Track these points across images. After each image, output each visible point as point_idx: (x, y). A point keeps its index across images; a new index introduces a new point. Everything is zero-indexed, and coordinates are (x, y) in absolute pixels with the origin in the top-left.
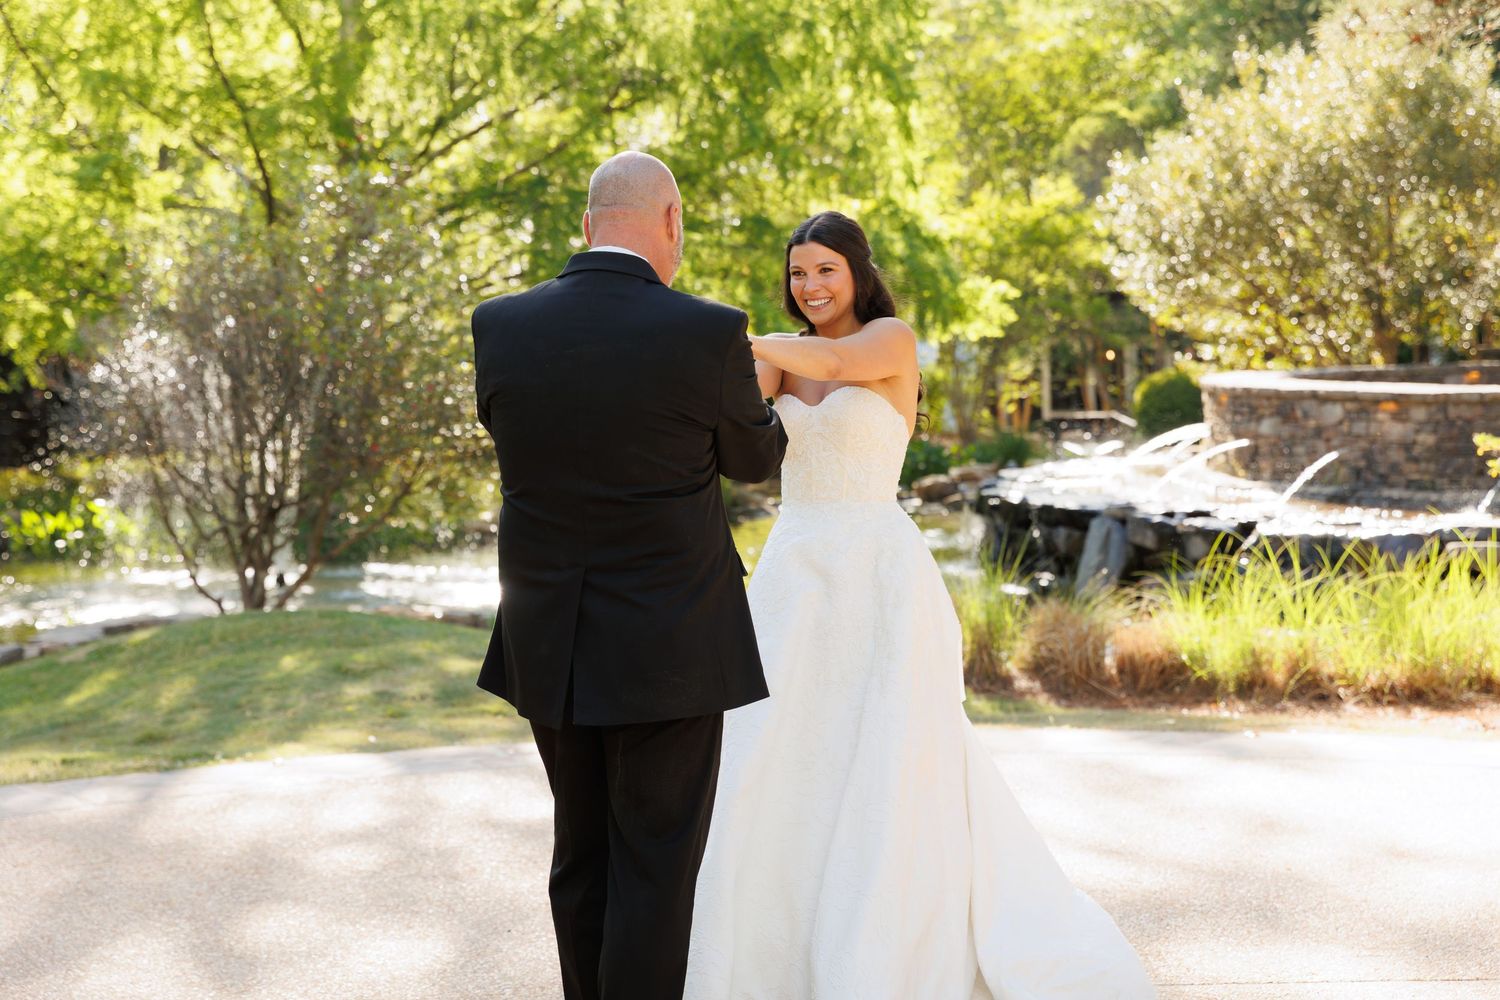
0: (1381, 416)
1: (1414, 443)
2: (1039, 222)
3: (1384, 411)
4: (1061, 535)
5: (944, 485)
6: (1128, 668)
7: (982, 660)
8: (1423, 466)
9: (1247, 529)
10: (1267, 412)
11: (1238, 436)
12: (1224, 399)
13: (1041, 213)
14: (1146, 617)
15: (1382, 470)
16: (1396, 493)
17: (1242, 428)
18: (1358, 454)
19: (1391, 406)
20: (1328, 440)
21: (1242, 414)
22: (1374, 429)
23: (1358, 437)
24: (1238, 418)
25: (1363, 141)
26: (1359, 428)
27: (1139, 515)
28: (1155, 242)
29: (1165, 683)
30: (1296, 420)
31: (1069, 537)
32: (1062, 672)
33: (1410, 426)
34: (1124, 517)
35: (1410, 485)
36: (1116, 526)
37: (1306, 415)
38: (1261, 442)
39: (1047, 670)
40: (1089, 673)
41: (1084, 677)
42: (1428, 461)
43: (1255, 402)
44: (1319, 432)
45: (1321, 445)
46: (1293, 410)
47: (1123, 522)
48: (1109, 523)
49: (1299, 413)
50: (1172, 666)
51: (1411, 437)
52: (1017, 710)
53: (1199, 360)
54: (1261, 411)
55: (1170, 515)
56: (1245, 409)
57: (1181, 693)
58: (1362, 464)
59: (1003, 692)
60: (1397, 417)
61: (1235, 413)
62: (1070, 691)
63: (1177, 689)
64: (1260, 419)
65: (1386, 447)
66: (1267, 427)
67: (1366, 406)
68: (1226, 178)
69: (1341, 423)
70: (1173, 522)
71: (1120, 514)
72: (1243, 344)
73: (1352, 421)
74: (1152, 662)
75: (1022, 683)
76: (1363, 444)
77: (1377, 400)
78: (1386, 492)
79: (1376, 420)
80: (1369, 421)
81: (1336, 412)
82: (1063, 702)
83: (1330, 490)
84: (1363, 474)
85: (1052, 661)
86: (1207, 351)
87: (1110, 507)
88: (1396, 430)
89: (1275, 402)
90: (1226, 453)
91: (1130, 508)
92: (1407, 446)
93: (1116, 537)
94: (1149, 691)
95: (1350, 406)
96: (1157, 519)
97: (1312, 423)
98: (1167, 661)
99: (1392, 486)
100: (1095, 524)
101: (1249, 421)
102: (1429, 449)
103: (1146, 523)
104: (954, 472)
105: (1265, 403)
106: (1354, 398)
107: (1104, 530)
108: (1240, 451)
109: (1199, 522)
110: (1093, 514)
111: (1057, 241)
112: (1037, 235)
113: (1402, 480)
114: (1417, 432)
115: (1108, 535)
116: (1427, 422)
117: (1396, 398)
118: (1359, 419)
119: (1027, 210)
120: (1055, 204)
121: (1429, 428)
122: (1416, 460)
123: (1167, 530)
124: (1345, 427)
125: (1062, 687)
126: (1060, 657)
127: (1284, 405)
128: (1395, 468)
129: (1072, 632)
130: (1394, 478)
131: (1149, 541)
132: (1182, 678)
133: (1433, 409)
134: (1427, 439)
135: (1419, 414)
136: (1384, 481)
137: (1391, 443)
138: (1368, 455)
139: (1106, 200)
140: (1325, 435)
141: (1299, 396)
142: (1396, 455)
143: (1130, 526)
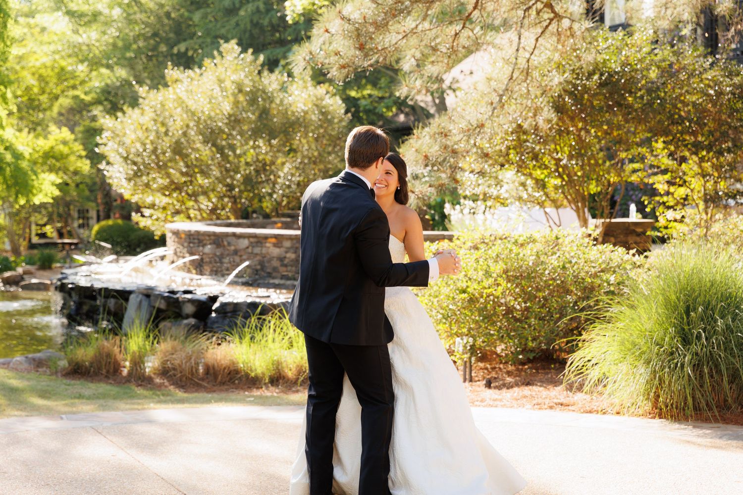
0: (268, 245)
1: (285, 257)
2: (52, 148)
3: (270, 243)
4: (112, 303)
5: (16, 276)
6: (211, 371)
7: (137, 369)
8: (289, 268)
9: (214, 299)
10: (208, 242)
11: (192, 254)
12: (183, 236)
13: (54, 143)
14: (216, 346)
15: (269, 270)
16: (277, 281)
17: (194, 250)
18: (257, 263)
19: (273, 240)
20: (241, 256)
21: (194, 243)
22: (264, 251)
23: (257, 254)
24: (191, 245)
25: (229, 114)
26: (257, 250)
27: (157, 293)
28: (126, 159)
29: (231, 379)
30: (224, 246)
31: (116, 303)
32: (179, 375)
33: (283, 250)
34: (148, 294)
35: (283, 277)
36: (144, 298)
37: (229, 244)
38: (204, 256)
39: (171, 373)
40: (192, 374)
41: (190, 376)
42: (292, 266)
43: (201, 238)
44: (236, 252)
45: (237, 259)
46: (223, 241)
47: (148, 296)
48: (141, 296)
49: (226, 243)
50: (234, 370)
51: (284, 255)
52: (163, 395)
53: (143, 216)
54: (205, 242)
55: (173, 292)
56: (196, 241)
57: (239, 383)
58: (259, 267)
59: (149, 386)
60: (275, 245)
61: (190, 243)
62: (183, 384)
63: (237, 382)
64: (204, 246)
65: (271, 259)
66: (208, 249)
67: (261, 240)
68: (163, 130)
69: (248, 248)
70: (175, 296)
71: (145, 292)
72: (164, 208)
73: (253, 247)
74: (225, 368)
75: (158, 380)
76: (258, 258)
77: (266, 237)
78: (272, 281)
79: (265, 247)
80: (262, 247)
81: (245, 243)
82: (182, 390)
83: (243, 280)
84: (259, 272)
85: (174, 369)
86: (147, 212)
87: (138, 289)
88: (276, 252)
89: (212, 238)
90: (185, 263)
91: (151, 289)
92: (281, 259)
93: (145, 304)
94: (223, 383)
95: (252, 240)
96: (166, 294)
97: (233, 248)
98: (232, 368)
99: (274, 278)
100: (132, 297)
101: (198, 246)
102: (292, 261)
103: (161, 296)
104: (20, 270)
105: (207, 238)
106: (255, 236)
107: (138, 300)
108: (192, 262)
109: (189, 296)
110: (130, 292)
111: (61, 157)
112: (51, 154)
113: (279, 275)
114: (286, 252)
115: (141, 302)
116: (292, 247)
117: (276, 236)
118: (257, 246)
119: (46, 141)
120: (61, 139)
121: (292, 251)
122: (286, 266)
123: (172, 300)
124: (250, 250)
125: (179, 382)
126: (178, 367)
127: (217, 240)
128: (275, 269)
129: (184, 355)
130: (274, 274)
131: (162, 305)
132: (239, 376)
133: (295, 241)
134: (291, 256)
135: (287, 244)
136: (270, 275)
137: (274, 257)
138: (261, 263)
139: (101, 138)
140: (239, 254)
141: (227, 235)
142: (276, 263)
143: (152, 298)
